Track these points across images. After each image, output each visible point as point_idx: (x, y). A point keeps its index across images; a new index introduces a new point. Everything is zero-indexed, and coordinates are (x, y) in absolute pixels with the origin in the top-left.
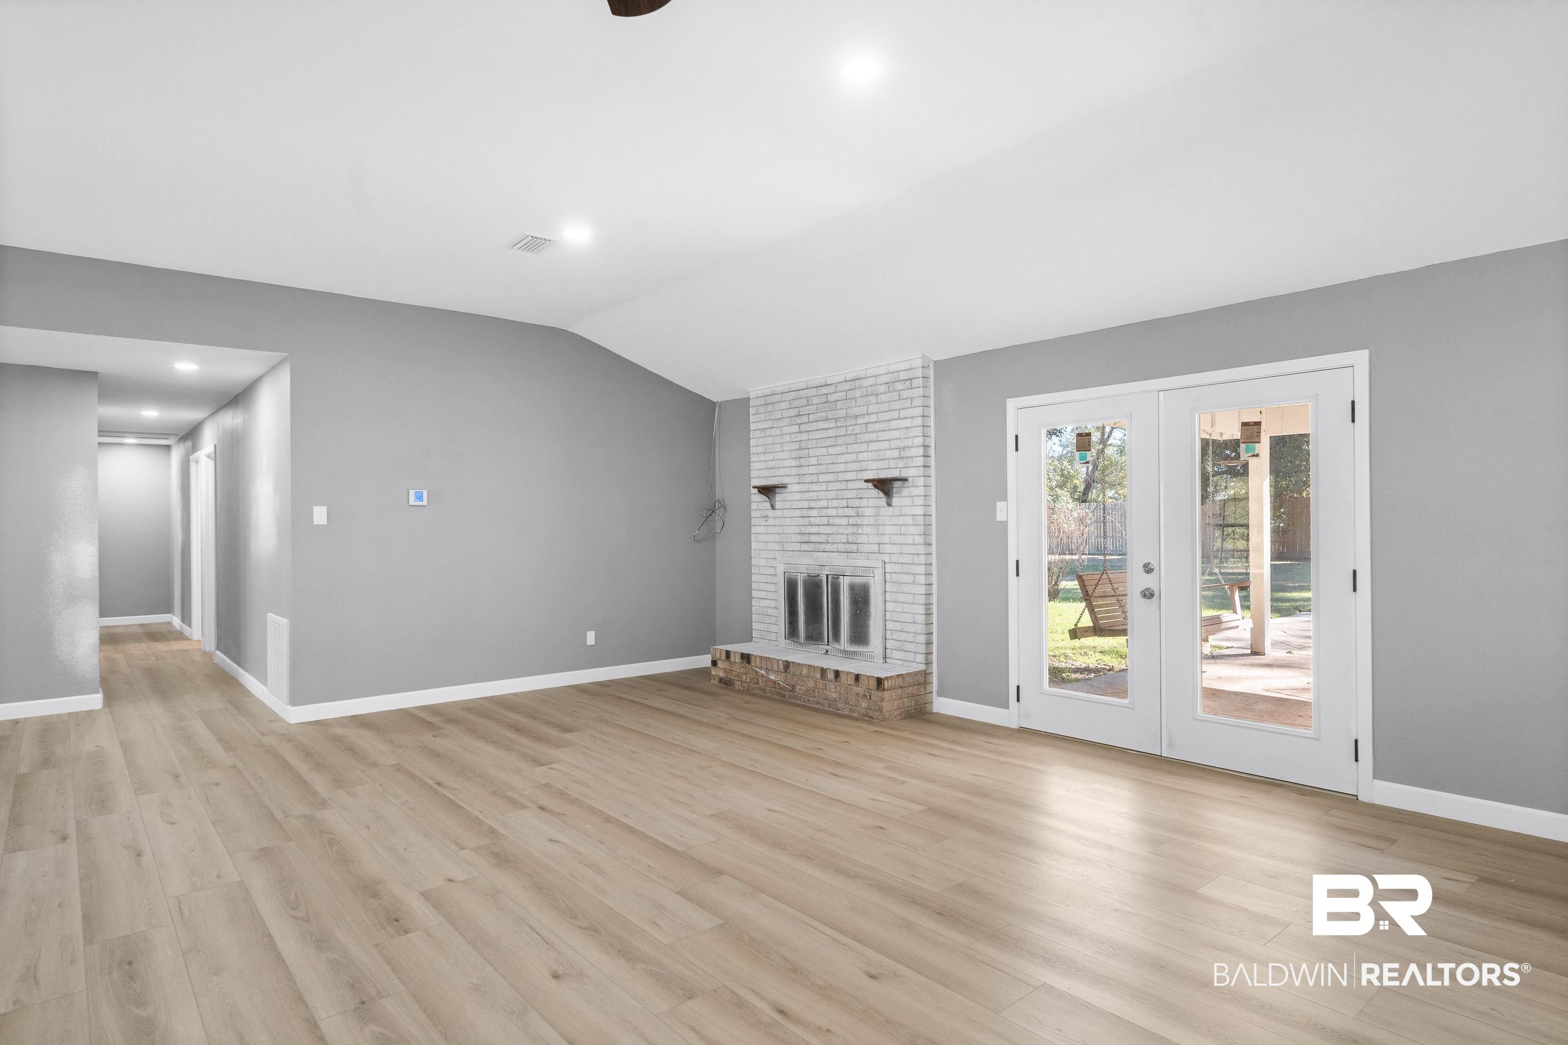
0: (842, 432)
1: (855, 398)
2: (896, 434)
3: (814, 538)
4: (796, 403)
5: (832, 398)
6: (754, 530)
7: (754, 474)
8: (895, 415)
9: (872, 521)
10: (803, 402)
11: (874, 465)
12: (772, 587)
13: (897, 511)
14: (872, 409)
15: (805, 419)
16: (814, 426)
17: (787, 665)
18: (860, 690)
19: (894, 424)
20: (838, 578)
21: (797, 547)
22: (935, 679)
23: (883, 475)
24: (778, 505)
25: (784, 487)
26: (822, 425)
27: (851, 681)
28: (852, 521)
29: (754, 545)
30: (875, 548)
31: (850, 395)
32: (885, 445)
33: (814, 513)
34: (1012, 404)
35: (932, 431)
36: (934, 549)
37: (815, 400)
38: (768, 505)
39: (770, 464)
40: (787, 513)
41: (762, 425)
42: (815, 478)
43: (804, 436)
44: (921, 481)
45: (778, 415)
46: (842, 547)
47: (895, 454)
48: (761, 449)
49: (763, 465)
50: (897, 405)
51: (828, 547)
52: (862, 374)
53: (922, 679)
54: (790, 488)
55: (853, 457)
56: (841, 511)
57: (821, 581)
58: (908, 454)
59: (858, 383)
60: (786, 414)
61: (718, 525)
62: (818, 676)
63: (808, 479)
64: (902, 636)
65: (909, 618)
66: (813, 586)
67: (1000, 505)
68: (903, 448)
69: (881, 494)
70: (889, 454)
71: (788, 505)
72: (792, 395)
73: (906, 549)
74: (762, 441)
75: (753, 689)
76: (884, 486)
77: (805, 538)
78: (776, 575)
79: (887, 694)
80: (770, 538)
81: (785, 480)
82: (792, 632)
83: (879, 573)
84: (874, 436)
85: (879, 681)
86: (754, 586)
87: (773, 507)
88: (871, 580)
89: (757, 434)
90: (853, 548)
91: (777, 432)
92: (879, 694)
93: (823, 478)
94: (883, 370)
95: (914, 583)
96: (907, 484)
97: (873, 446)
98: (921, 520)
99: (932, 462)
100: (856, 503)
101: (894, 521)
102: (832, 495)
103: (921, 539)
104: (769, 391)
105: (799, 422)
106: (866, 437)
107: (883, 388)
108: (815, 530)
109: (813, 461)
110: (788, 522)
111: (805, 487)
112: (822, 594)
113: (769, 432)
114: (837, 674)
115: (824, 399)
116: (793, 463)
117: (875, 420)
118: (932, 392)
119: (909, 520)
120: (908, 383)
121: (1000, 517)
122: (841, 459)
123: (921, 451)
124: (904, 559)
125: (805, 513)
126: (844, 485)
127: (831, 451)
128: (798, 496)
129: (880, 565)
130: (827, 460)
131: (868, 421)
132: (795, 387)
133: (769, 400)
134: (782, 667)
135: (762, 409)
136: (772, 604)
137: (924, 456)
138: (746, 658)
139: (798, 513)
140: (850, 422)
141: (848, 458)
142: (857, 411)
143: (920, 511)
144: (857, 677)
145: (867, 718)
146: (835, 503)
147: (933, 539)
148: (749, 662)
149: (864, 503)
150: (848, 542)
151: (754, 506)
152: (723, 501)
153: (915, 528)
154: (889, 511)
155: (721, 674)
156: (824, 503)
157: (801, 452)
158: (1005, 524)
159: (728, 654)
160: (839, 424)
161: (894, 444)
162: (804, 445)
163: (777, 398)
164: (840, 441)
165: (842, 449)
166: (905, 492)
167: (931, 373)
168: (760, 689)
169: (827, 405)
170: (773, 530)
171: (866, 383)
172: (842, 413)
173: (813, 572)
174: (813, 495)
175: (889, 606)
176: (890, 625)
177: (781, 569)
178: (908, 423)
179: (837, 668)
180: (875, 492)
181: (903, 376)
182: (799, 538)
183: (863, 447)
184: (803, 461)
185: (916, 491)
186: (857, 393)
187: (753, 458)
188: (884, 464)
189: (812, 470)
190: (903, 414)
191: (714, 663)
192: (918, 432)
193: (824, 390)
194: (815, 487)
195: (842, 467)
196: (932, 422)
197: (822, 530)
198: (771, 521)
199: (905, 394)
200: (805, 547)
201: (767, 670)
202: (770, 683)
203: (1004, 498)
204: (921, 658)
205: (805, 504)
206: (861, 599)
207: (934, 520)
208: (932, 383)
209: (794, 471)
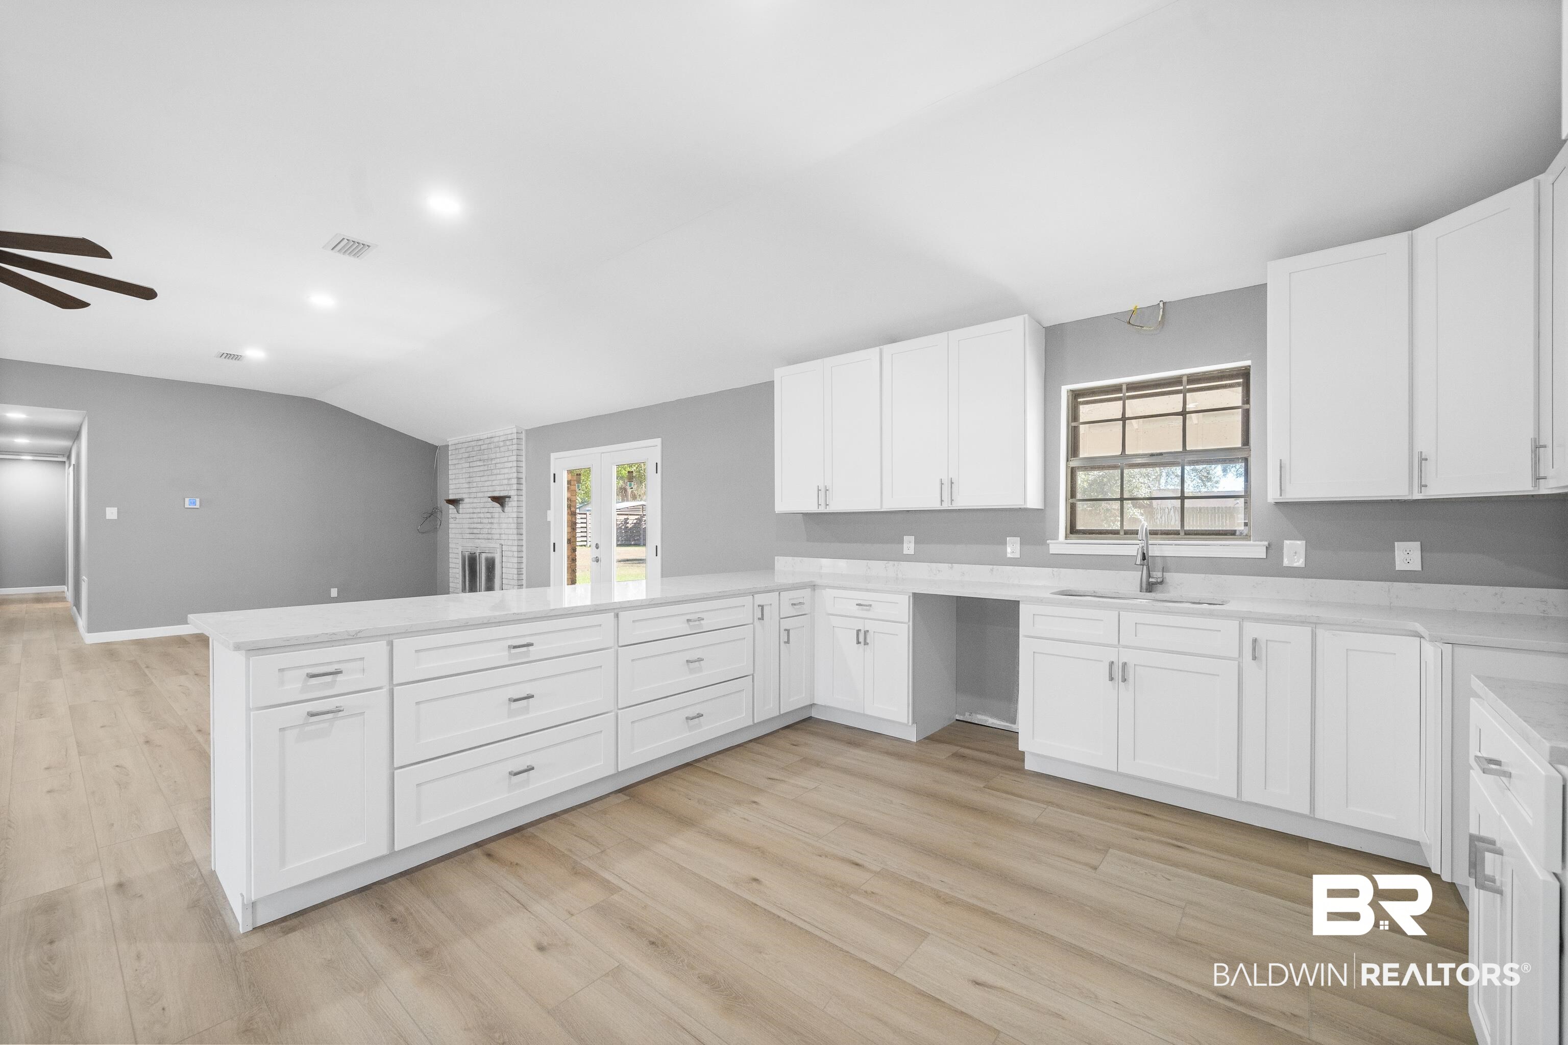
0: (486, 468)
1: (491, 449)
2: (506, 471)
3: (475, 531)
4: (468, 450)
5: (483, 447)
6: (451, 526)
7: (450, 492)
8: (506, 459)
9: (496, 521)
10: (470, 449)
11: (498, 488)
12: (457, 557)
13: (506, 515)
14: (497, 455)
15: (471, 459)
16: (475, 464)
19: (505, 465)
20: (483, 554)
21: (468, 536)
23: (501, 494)
24: (461, 511)
25: (462, 500)
26: (478, 463)
28: (490, 521)
29: (451, 536)
30: (499, 537)
31: (489, 446)
32: (504, 477)
33: (475, 516)
34: (553, 456)
35: (524, 470)
36: (524, 537)
37: (475, 449)
38: (455, 511)
39: (458, 486)
40: (464, 516)
41: (453, 462)
42: (474, 495)
43: (471, 470)
44: (515, 498)
45: (460, 456)
46: (486, 536)
47: (505, 482)
48: (454, 476)
49: (453, 487)
50: (507, 454)
51: (481, 536)
52: (493, 435)
54: (466, 501)
56: (486, 515)
57: (476, 556)
58: (511, 483)
59: (492, 440)
60: (463, 456)
61: (438, 526)
63: (472, 496)
65: (511, 577)
66: (473, 559)
67: (548, 511)
68: (510, 479)
69: (500, 506)
70: (502, 482)
71: (464, 511)
72: (466, 445)
73: (510, 537)
74: (454, 471)
76: (500, 500)
77: (471, 531)
78: (458, 554)
80: (456, 531)
81: (464, 496)
83: (499, 551)
84: (498, 471)
86: (450, 558)
87: (458, 512)
88: (496, 555)
89: (452, 467)
90: (490, 536)
91: (460, 466)
93: (479, 495)
94: (501, 433)
95: (513, 556)
96: (510, 500)
97: (497, 477)
98: (517, 520)
99: (524, 487)
100: (489, 510)
101: (504, 521)
102: (482, 505)
103: (517, 531)
104: (456, 442)
105: (469, 461)
106: (495, 471)
107: (502, 444)
108: (475, 526)
109: (474, 485)
110: (464, 521)
111: (471, 500)
112: (476, 563)
113: (457, 466)
115: (479, 448)
116: (466, 486)
117: (499, 462)
118: (523, 447)
119: (510, 521)
120: (512, 442)
121: (548, 519)
122: (482, 484)
123: (516, 481)
124: (509, 543)
125: (472, 516)
126: (483, 500)
127: (483, 479)
128: (468, 506)
129: (498, 546)
131: (497, 462)
132: (467, 440)
133: (457, 446)
135: (454, 452)
137: (517, 484)
139: (468, 516)
140: (490, 463)
142: (493, 456)
143: (516, 515)
146: (484, 510)
147: (524, 531)
149: (493, 510)
150: (487, 534)
151: (450, 511)
152: (441, 508)
153: (515, 524)
154: (503, 515)
156: (480, 510)
157: (470, 479)
158: (550, 522)
160: (485, 463)
161: (506, 476)
162: (471, 475)
163: (460, 446)
164: (485, 473)
166: (510, 504)
167: (523, 436)
169: (480, 452)
170: (457, 526)
171: (496, 440)
172: (486, 457)
173: (473, 551)
174: (475, 505)
175: (503, 570)
177: (460, 549)
178: (510, 465)
180: (497, 504)
181: (509, 437)
182: (468, 531)
183: (493, 478)
184: (471, 485)
185: (513, 504)
186: (492, 446)
187: (449, 482)
188: (502, 488)
189: (473, 490)
190: (508, 459)
192: (514, 470)
193: (480, 443)
194: (475, 500)
195: (482, 489)
196: (523, 464)
197: (478, 526)
198: (457, 521)
199: (510, 448)
200: (470, 536)
203: (550, 509)
205: (471, 511)
206: (491, 566)
207: (524, 521)
208: (524, 442)
209: (467, 491)
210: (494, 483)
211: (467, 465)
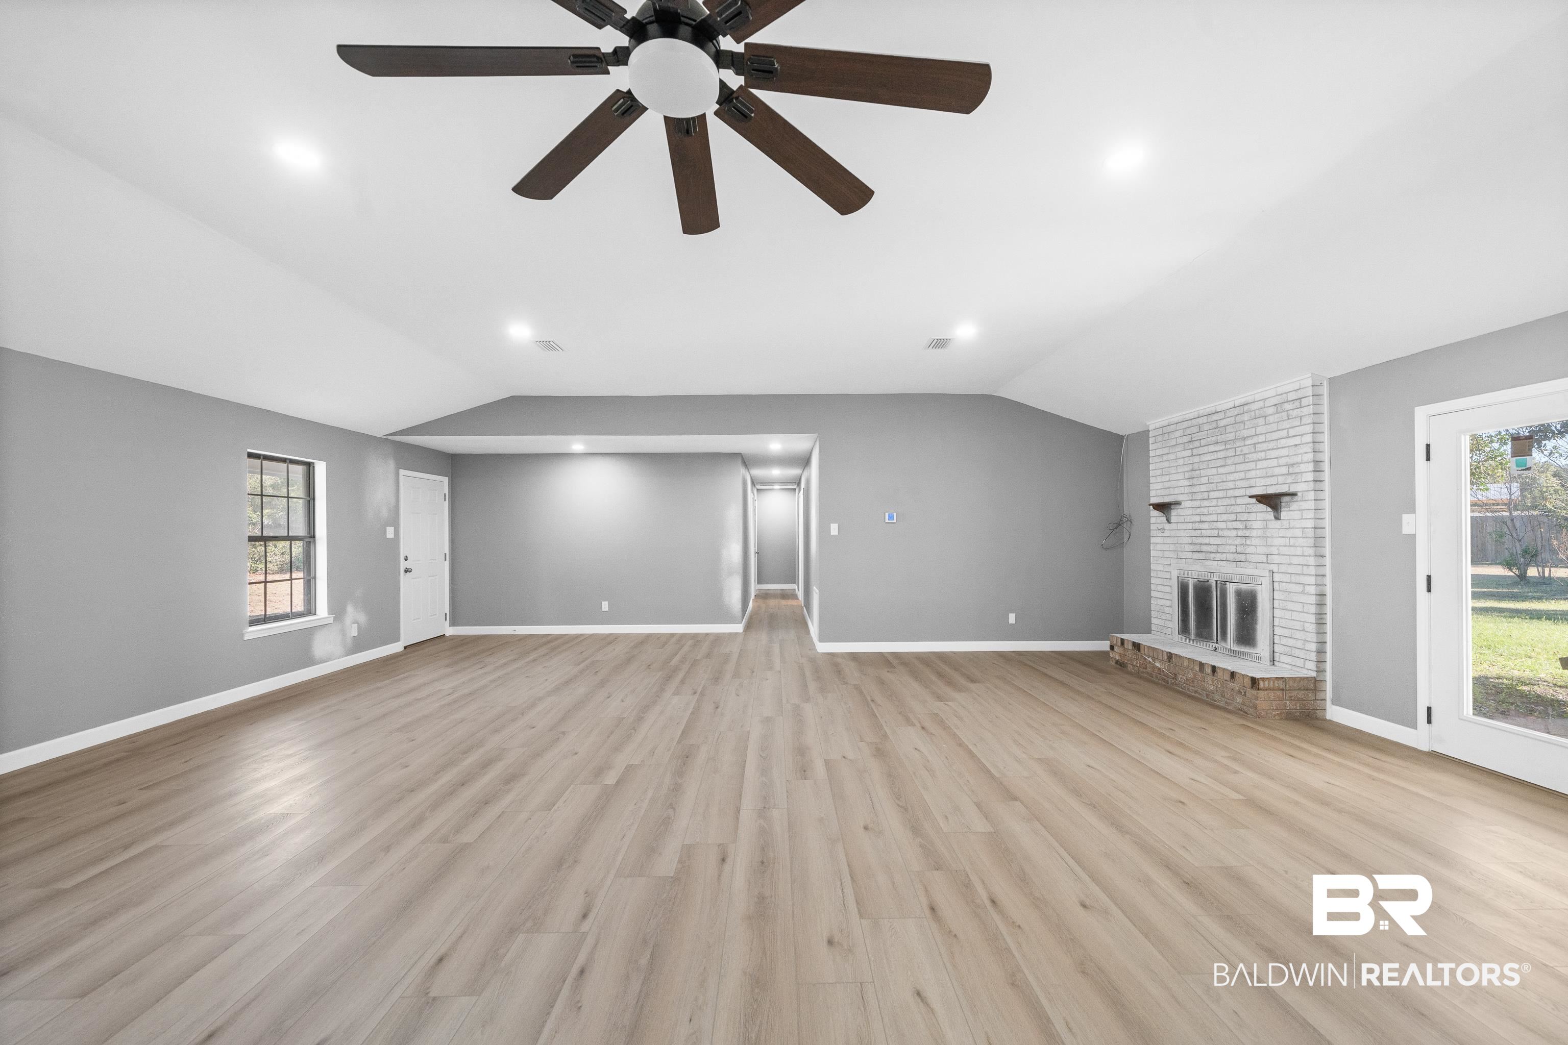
0: (1231, 453)
1: (1243, 422)
2: (1284, 452)
3: (1205, 548)
4: (1189, 431)
5: (1222, 423)
6: (1153, 540)
7: (1152, 493)
8: (1284, 433)
9: (1260, 533)
10: (1195, 430)
11: (1263, 482)
12: (1168, 589)
13: (1285, 524)
14: (1259, 430)
15: (1197, 444)
16: (1205, 449)
17: (1170, 656)
18: (1235, 686)
19: (1283, 442)
20: (1225, 584)
21: (1190, 555)
22: (1329, 687)
23: (1271, 490)
24: (1173, 519)
25: (1178, 503)
26: (1212, 448)
27: (1227, 677)
28: (1240, 533)
29: (1153, 553)
30: (1264, 559)
31: (1239, 419)
32: (1274, 463)
33: (1206, 526)
34: (1421, 413)
35: (1326, 447)
36: (1327, 561)
37: (1206, 427)
38: (1164, 519)
39: (1167, 485)
40: (1181, 526)
41: (1159, 452)
42: (1205, 495)
43: (1196, 459)
44: (1311, 495)
45: (1173, 442)
46: (1231, 557)
47: (1284, 470)
48: (1159, 472)
49: (1160, 486)
50: (1286, 425)
51: (1218, 556)
52: (1250, 399)
53: (1314, 685)
54: (1183, 503)
55: (1242, 475)
56: (1230, 525)
57: (1210, 586)
58: (1297, 470)
59: (1246, 408)
60: (1180, 441)
61: (1126, 536)
62: (1197, 668)
63: (1199, 496)
64: (1291, 642)
65: (1298, 626)
66: (1203, 591)
67: (1405, 517)
68: (1293, 465)
69: (1269, 509)
70: (1277, 471)
71: (1181, 519)
72: (1185, 425)
73: (1295, 560)
74: (1159, 465)
75: (1143, 672)
76: (1272, 501)
77: (1197, 548)
78: (1171, 579)
79: (1261, 693)
80: (1166, 547)
81: (1180, 498)
82: (1184, 629)
83: (1266, 582)
84: (1262, 455)
85: (1254, 681)
86: (1153, 587)
87: (1169, 521)
88: (1259, 588)
89: (1156, 459)
90: (1242, 557)
91: (1172, 457)
92: (1254, 692)
93: (1212, 495)
94: (1273, 393)
95: (1303, 592)
96: (1296, 498)
97: (1261, 465)
98: (1311, 533)
99: (1326, 476)
100: (1245, 517)
101: (1282, 533)
102: (1222, 509)
103: (1311, 551)
104: (1166, 423)
105: (1191, 447)
106: (1254, 456)
107: (1271, 410)
108: (1206, 541)
109: (1204, 480)
110: (1182, 533)
111: (1197, 503)
112: (1211, 597)
113: (1165, 458)
114: (1214, 669)
115: (1214, 425)
116: (1187, 483)
117: (1264, 440)
118: (1325, 408)
119: (1298, 533)
120: (1297, 404)
121: (1406, 530)
122: (1231, 477)
123: (1311, 467)
124: (1291, 569)
125: (1197, 526)
126: (1233, 501)
127: (1221, 470)
128: (1190, 512)
129: (1267, 574)
130: (1217, 479)
131: (1256, 441)
132: (1187, 417)
133: (1165, 430)
134: (1166, 657)
135: (1160, 438)
136: (1168, 603)
137: (1314, 471)
138: (1137, 646)
139: (1190, 526)
140: (1238, 444)
141: (1236, 476)
142: (1245, 433)
143: (1310, 524)
144: (1233, 674)
145: (1241, 712)
146: (1225, 517)
147: (1327, 551)
148: (1139, 650)
149: (1252, 516)
150: (1236, 552)
151: (1153, 520)
152: (1130, 516)
153: (1305, 540)
154: (1277, 524)
155: (1117, 657)
156: (1214, 518)
157: (1193, 472)
158: (1413, 537)
159: (1122, 641)
160: (1228, 446)
161: (1283, 461)
162: (1196, 467)
163: (1173, 427)
164: (1229, 461)
165: (1232, 468)
166: (1294, 506)
167: (1325, 390)
168: (1147, 673)
169: (1217, 430)
170: (1168, 540)
171: (1254, 407)
172: (1231, 436)
173: (1204, 578)
174: (1205, 510)
175: (1277, 613)
176: (1278, 631)
177: (1175, 574)
178: (1297, 441)
179: (1214, 664)
180: (1262, 507)
181: (1292, 396)
182: (1192, 548)
183: (1252, 465)
184: (1195, 481)
185: (1304, 505)
186: (1246, 417)
187: (1152, 480)
188: (1273, 481)
189: (1203, 488)
190: (1292, 432)
191: (1112, 647)
192: (1309, 448)
193: (1215, 417)
194: (1206, 503)
195: (1231, 485)
196: (1326, 437)
197: (1212, 541)
198: (1167, 533)
199: (1294, 413)
200: (1196, 556)
201: (1153, 658)
202: (1156, 670)
203: (1412, 509)
204: (1312, 666)
205: (1197, 518)
206: (1248, 604)
207: (1327, 533)
208: (1325, 400)
209: (1187, 490)
210: (1252, 474)
211: (1188, 453)
